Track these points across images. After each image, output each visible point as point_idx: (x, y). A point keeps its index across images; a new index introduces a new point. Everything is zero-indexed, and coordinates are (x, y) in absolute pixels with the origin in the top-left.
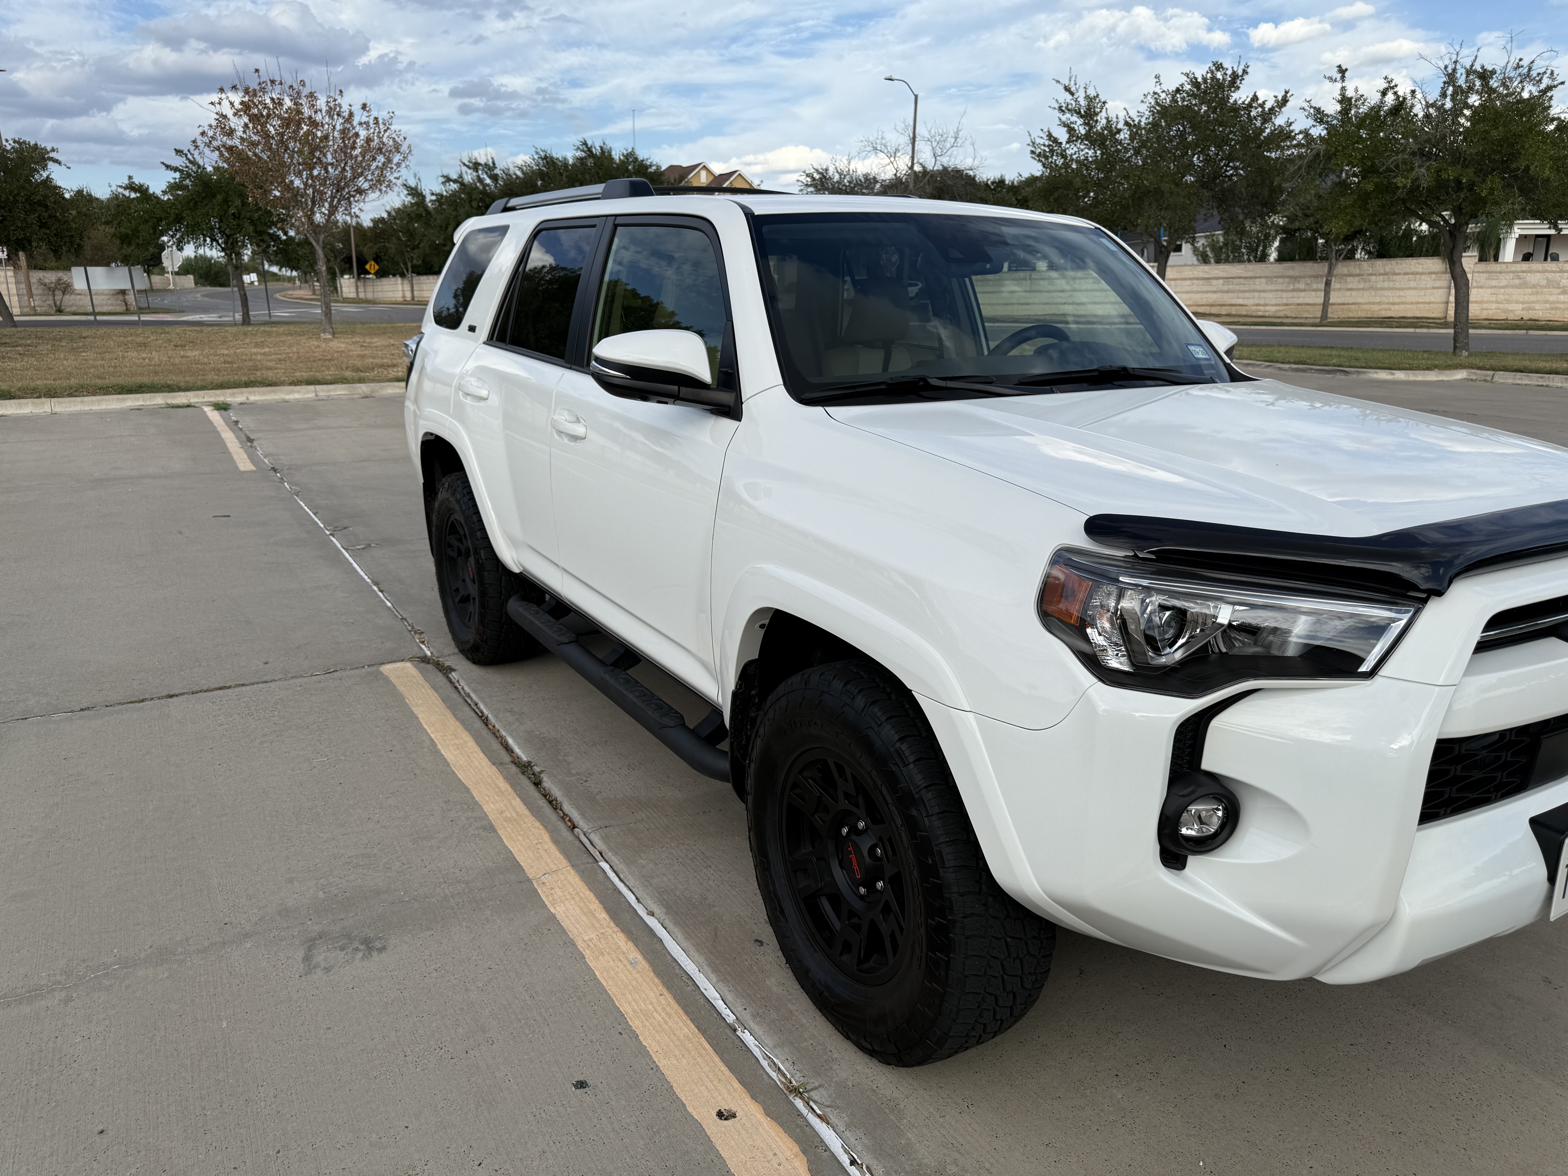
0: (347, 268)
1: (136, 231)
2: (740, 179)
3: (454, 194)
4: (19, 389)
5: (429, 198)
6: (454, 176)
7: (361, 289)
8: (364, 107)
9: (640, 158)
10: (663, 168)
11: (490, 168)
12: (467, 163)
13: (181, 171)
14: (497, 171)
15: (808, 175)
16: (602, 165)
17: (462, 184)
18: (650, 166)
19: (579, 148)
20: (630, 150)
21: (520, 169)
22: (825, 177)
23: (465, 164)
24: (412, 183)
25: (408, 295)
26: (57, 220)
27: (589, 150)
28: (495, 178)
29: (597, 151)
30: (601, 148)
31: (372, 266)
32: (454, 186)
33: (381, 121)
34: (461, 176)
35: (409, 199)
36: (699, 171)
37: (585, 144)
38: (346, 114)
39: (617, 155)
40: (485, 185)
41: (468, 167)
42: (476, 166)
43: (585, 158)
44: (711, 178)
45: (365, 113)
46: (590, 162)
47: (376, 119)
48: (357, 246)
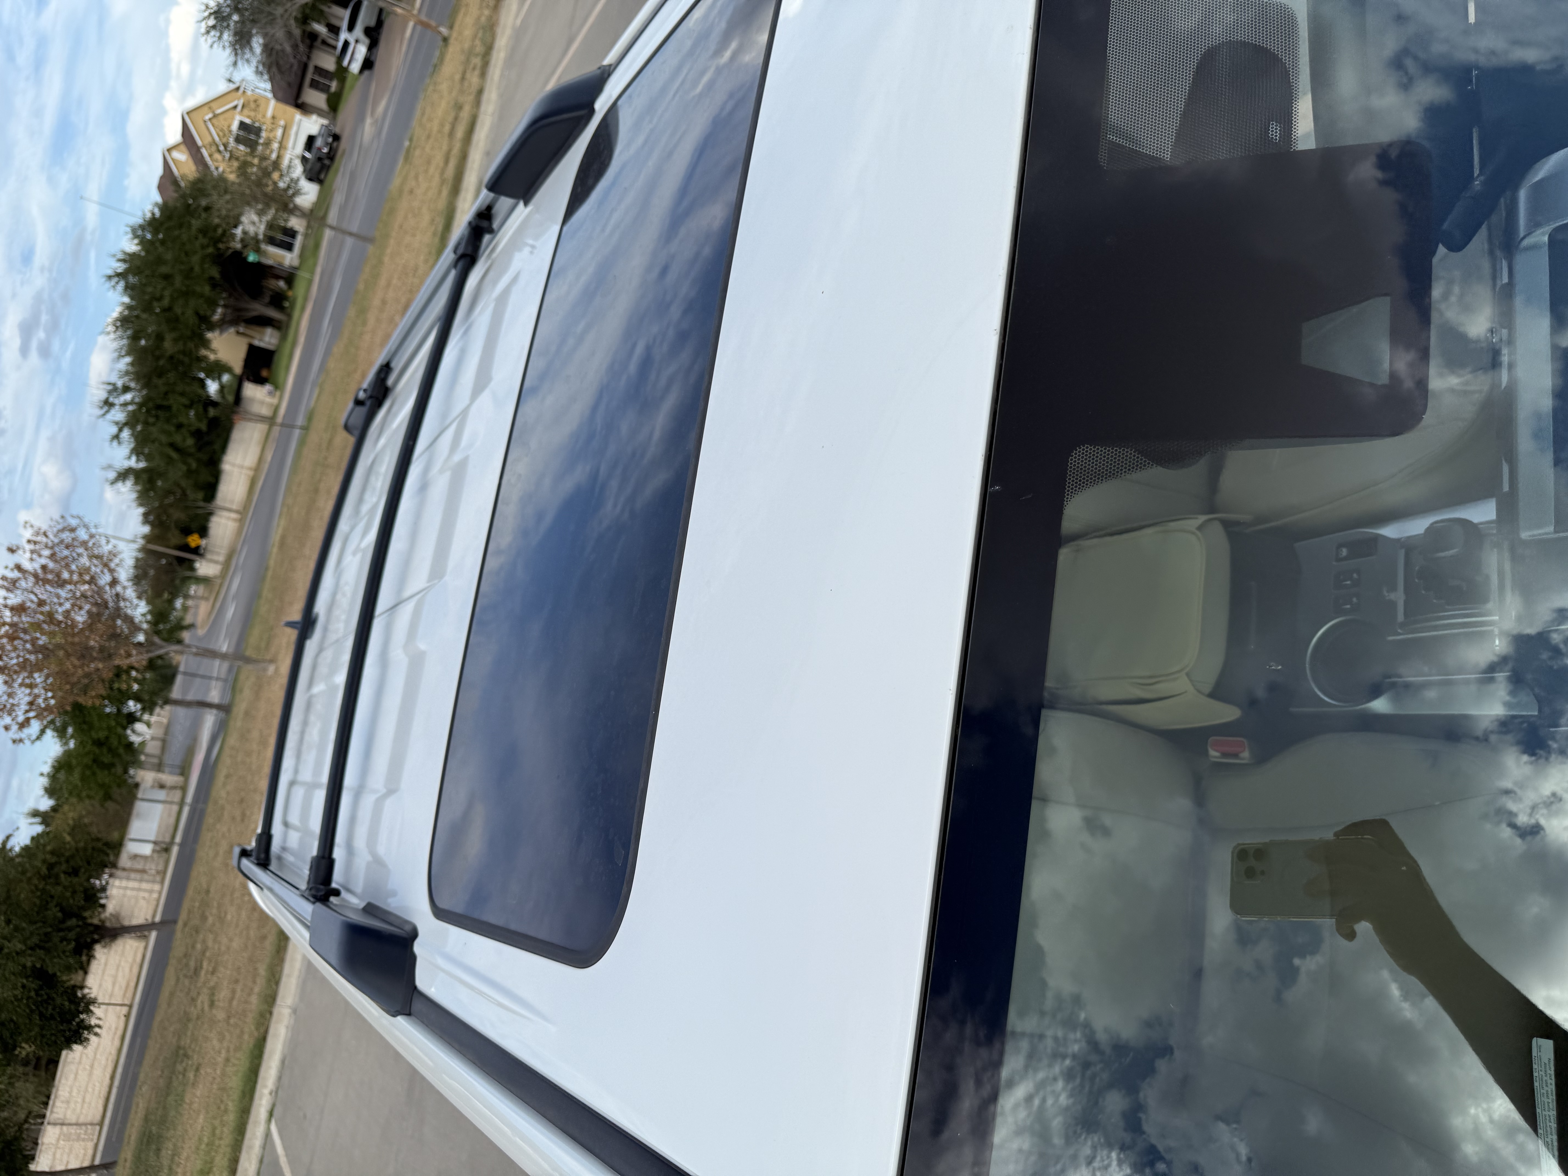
0: (189, 565)
1: (102, 786)
2: (193, 115)
3: (136, 436)
4: (257, 1029)
5: (133, 463)
6: (114, 430)
7: (215, 558)
8: (11, 550)
9: (140, 221)
10: (159, 199)
11: (114, 390)
12: (102, 412)
13: (46, 727)
14: (120, 384)
15: (208, 32)
16: (138, 268)
17: (126, 424)
18: (153, 214)
19: (114, 287)
20: (129, 229)
21: (121, 356)
22: (215, 13)
23: (104, 415)
24: (112, 475)
25: (234, 515)
26: (72, 857)
27: (118, 275)
28: (126, 389)
29: (121, 267)
30: (120, 260)
31: (193, 540)
32: (126, 434)
33: (34, 539)
34: (117, 423)
35: (129, 483)
36: (173, 159)
37: (110, 277)
38: (16, 574)
39: (132, 247)
40: (132, 403)
41: (107, 412)
42: (108, 404)
43: (127, 283)
44: (183, 147)
45: (20, 552)
46: (132, 279)
47: (29, 541)
48: (168, 547)
